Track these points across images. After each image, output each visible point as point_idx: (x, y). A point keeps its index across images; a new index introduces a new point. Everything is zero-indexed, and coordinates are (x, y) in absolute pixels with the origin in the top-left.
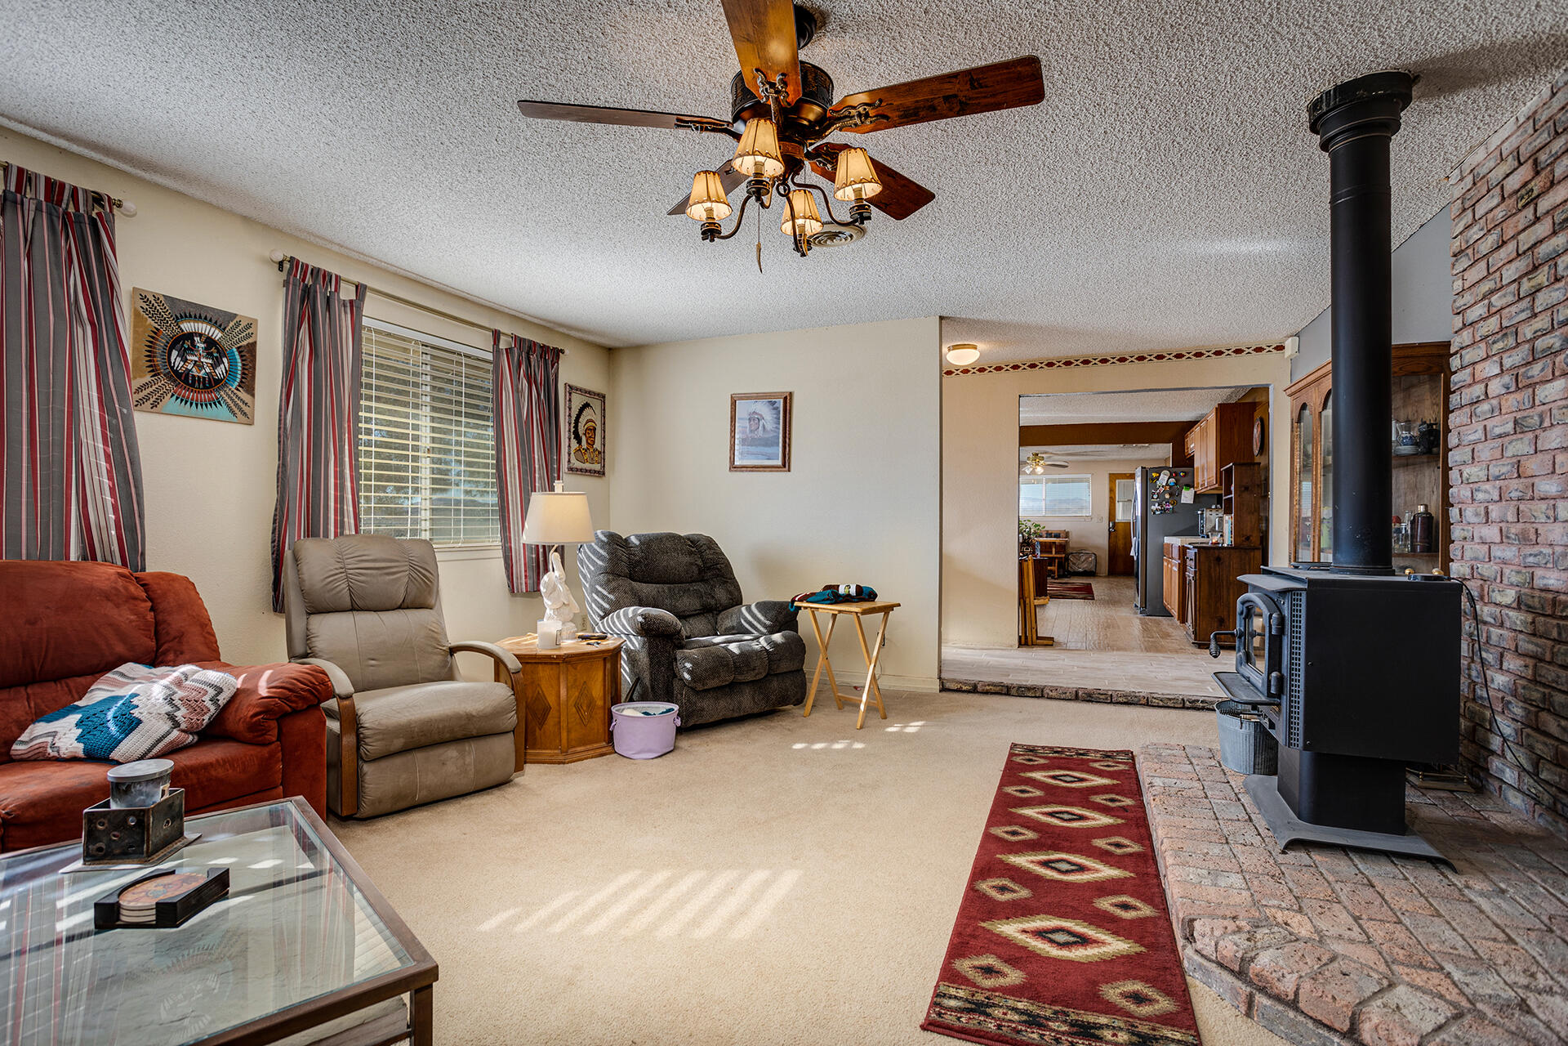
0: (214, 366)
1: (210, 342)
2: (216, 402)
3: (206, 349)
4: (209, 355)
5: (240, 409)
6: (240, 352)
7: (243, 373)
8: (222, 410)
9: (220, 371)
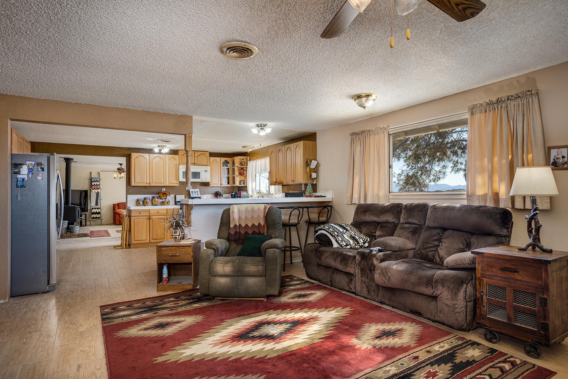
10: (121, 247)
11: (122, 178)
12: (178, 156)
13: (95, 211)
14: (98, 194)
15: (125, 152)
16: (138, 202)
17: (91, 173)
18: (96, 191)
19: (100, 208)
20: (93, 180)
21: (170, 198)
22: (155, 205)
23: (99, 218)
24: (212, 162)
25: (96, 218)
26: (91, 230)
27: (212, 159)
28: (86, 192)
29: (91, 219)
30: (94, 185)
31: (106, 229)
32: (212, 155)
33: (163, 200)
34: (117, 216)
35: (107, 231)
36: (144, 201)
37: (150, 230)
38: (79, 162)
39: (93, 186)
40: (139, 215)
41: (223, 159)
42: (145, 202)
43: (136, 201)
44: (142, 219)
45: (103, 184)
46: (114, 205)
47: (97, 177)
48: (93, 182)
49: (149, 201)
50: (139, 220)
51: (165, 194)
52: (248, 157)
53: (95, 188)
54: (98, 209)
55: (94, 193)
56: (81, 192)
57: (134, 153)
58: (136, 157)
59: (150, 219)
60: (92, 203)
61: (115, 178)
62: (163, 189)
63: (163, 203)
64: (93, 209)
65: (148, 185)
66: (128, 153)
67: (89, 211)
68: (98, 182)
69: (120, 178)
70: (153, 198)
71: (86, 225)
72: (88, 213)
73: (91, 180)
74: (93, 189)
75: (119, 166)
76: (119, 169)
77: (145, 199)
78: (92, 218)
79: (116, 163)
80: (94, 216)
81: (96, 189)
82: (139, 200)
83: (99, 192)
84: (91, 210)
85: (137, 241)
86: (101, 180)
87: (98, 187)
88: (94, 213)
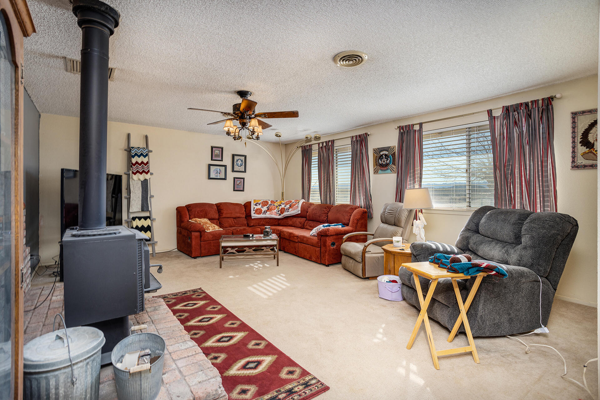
0: (387, 161)
1: (386, 155)
2: (387, 169)
3: (385, 157)
4: (386, 158)
5: (393, 169)
6: (392, 156)
7: (393, 161)
8: (389, 171)
9: (388, 161)
13: (139, 223)
14: (145, 185)
17: (129, 135)
18: (142, 177)
19: (150, 218)
20: (133, 153)
23: (149, 239)
28: (117, 179)
30: (137, 163)
39: (134, 165)
45: (154, 161)
46: (180, 210)
47: (142, 146)
48: (133, 157)
53: (138, 172)
54: (145, 218)
55: (137, 179)
60: (132, 206)
64: (134, 219)
68: (145, 156)
73: (130, 151)
74: (135, 174)
81: (141, 173)
83: (148, 179)
84: (130, 222)
86: (150, 154)
87: (144, 168)
88: (137, 229)
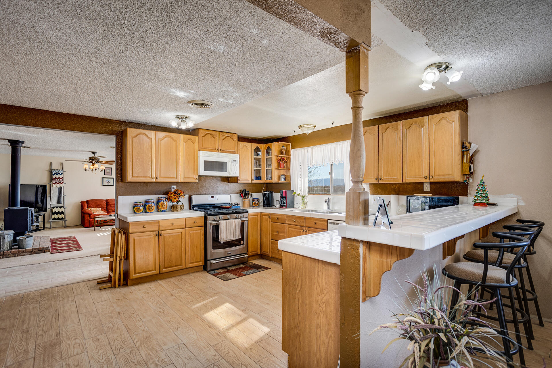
10: (109, 285)
11: (96, 170)
12: (197, 137)
13: (57, 210)
14: (60, 190)
15: (116, 128)
16: (135, 208)
17: (51, 163)
18: (59, 186)
19: (63, 207)
20: (54, 173)
21: (184, 200)
22: (163, 211)
23: (62, 218)
24: (242, 149)
25: (58, 219)
26: (53, 237)
27: (242, 144)
28: (44, 187)
29: (51, 220)
30: (56, 178)
31: (72, 235)
32: (242, 139)
33: (175, 203)
34: (86, 216)
35: (74, 239)
36: (145, 205)
37: (161, 253)
38: (33, 148)
39: (54, 179)
40: (143, 229)
41: (254, 146)
42: (146, 208)
43: (132, 205)
44: (147, 237)
45: (67, 177)
46: (82, 203)
47: (59, 169)
48: (54, 175)
49: (153, 205)
50: (142, 237)
51: (177, 194)
52: (290, 144)
53: (56, 183)
54: (60, 207)
55: (55, 189)
56: (37, 187)
57: (131, 129)
58: (135, 135)
59: (159, 235)
60: (52, 201)
61: (85, 170)
62: (172, 186)
63: (173, 208)
64: (53, 208)
65: (154, 180)
66: (122, 128)
67: (48, 210)
68: (61, 174)
69: (93, 170)
70: (159, 200)
71: (44, 228)
72: (46, 214)
73: (52, 172)
74: (54, 184)
75: (92, 155)
76: (91, 159)
77: (147, 202)
78: (53, 219)
79: (87, 150)
80: (56, 216)
81: (58, 184)
82: (138, 205)
83: (62, 187)
84: (51, 210)
85: (139, 273)
86: (64, 173)
87: (60, 181)
88: (55, 213)
